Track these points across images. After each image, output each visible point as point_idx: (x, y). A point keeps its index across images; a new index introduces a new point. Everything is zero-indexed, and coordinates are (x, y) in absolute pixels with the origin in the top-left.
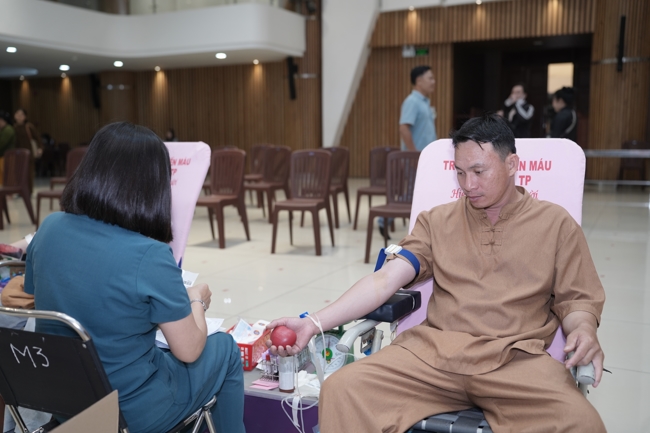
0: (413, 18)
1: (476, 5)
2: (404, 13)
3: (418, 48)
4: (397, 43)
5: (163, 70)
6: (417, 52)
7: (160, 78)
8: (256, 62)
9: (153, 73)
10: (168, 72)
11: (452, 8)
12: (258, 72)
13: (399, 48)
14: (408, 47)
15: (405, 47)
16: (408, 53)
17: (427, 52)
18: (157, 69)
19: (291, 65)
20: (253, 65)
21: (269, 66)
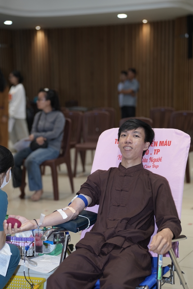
5: (43, 30)
7: (40, 37)
8: (145, 21)
9: (33, 32)
10: (48, 32)
12: (146, 30)
18: (38, 28)
20: (142, 24)
21: (156, 25)
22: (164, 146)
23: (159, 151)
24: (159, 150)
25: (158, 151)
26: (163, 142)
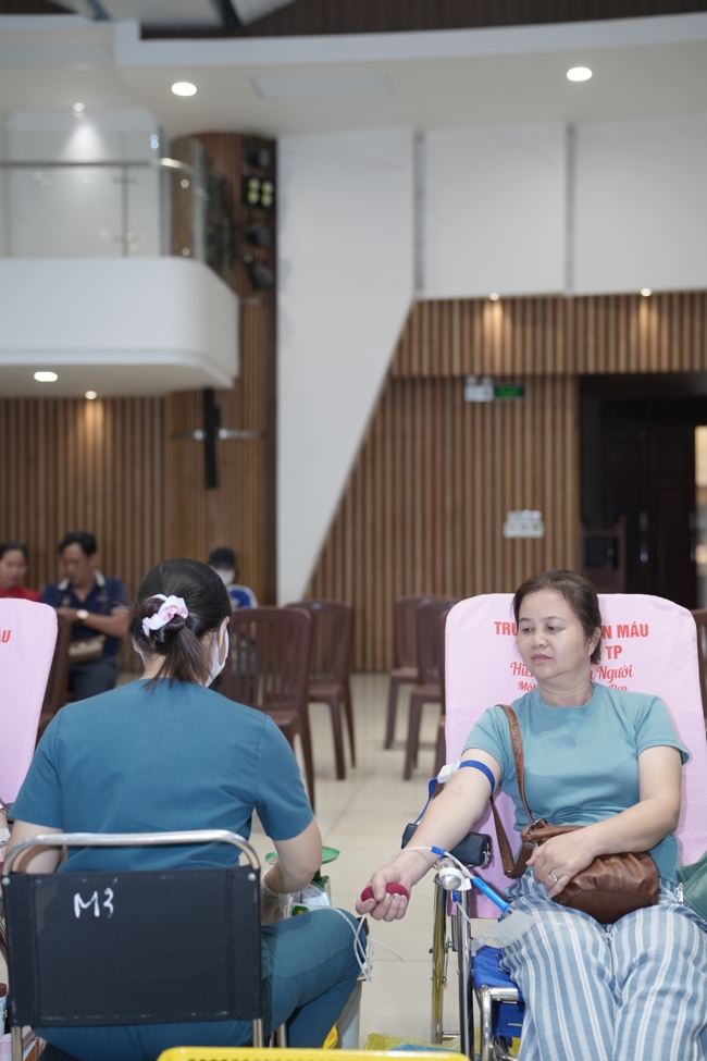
0: (495, 317)
1: (639, 297)
2: (474, 306)
3: (501, 383)
4: (457, 371)
6: (497, 391)
8: (91, 395)
11: (583, 301)
12: (93, 418)
13: (461, 381)
14: (480, 380)
15: (471, 380)
16: (478, 393)
17: (522, 393)
19: (207, 404)
20: (84, 400)
22: (630, 638)
23: (620, 651)
24: (620, 648)
25: (618, 650)
26: (626, 627)
